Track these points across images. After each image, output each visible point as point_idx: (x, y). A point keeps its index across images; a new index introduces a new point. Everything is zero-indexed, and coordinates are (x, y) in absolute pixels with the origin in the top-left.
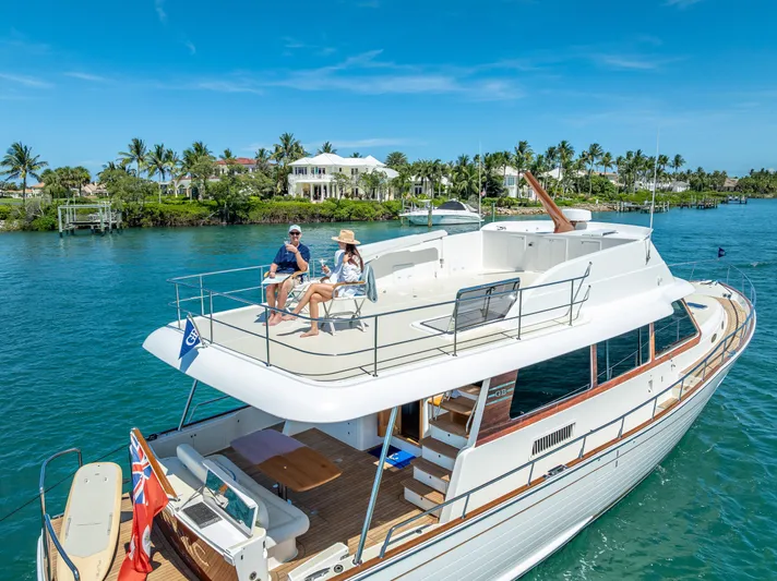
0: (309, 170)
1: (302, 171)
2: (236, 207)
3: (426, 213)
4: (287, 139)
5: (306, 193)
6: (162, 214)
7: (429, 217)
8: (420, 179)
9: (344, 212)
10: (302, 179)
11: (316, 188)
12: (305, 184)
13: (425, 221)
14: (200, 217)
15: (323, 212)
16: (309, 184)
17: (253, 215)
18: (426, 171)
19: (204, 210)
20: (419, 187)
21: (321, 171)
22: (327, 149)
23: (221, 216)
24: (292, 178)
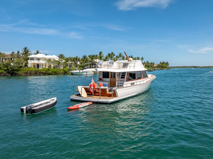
0: (35, 59)
1: (32, 59)
2: (13, 70)
3: (78, 71)
4: (26, 48)
5: (34, 66)
7: (79, 72)
8: (71, 62)
9: (50, 72)
10: (33, 62)
11: (37, 65)
12: (34, 63)
13: (78, 74)
14: (1, 73)
15: (43, 72)
16: (35, 63)
17: (20, 73)
18: (74, 60)
19: (3, 71)
20: (70, 65)
21: (39, 59)
22: (38, 53)
23: (9, 73)
24: (29, 61)
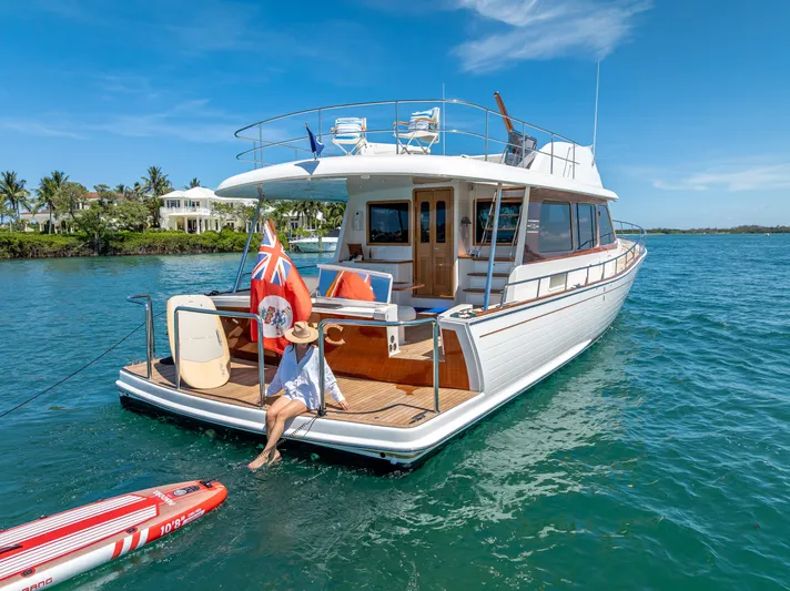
0: (182, 203)
1: (174, 204)
2: (108, 238)
3: (316, 240)
4: (154, 172)
5: (181, 227)
6: (21, 245)
7: (319, 244)
8: (296, 214)
9: (227, 242)
10: (175, 212)
11: (189, 222)
12: (179, 217)
13: (317, 248)
14: (68, 248)
15: (204, 243)
16: (183, 218)
17: (127, 246)
18: (303, 205)
19: (72, 240)
20: (295, 222)
21: (194, 204)
22: (195, 184)
23: (92, 246)
24: (164, 211)
